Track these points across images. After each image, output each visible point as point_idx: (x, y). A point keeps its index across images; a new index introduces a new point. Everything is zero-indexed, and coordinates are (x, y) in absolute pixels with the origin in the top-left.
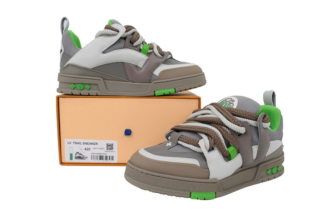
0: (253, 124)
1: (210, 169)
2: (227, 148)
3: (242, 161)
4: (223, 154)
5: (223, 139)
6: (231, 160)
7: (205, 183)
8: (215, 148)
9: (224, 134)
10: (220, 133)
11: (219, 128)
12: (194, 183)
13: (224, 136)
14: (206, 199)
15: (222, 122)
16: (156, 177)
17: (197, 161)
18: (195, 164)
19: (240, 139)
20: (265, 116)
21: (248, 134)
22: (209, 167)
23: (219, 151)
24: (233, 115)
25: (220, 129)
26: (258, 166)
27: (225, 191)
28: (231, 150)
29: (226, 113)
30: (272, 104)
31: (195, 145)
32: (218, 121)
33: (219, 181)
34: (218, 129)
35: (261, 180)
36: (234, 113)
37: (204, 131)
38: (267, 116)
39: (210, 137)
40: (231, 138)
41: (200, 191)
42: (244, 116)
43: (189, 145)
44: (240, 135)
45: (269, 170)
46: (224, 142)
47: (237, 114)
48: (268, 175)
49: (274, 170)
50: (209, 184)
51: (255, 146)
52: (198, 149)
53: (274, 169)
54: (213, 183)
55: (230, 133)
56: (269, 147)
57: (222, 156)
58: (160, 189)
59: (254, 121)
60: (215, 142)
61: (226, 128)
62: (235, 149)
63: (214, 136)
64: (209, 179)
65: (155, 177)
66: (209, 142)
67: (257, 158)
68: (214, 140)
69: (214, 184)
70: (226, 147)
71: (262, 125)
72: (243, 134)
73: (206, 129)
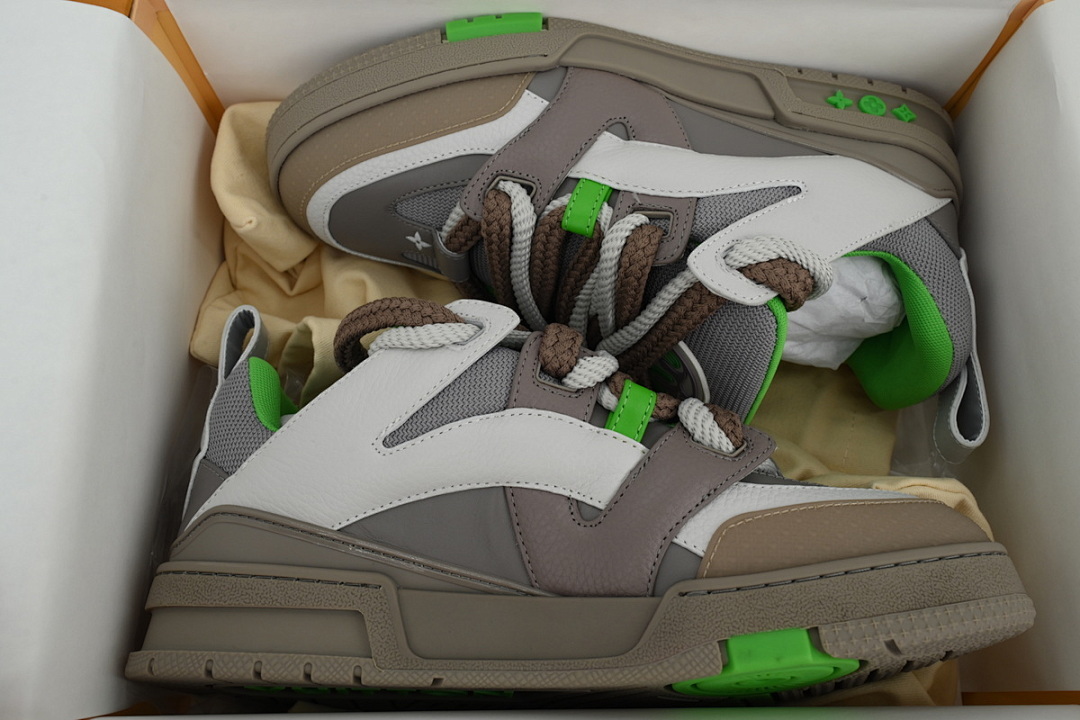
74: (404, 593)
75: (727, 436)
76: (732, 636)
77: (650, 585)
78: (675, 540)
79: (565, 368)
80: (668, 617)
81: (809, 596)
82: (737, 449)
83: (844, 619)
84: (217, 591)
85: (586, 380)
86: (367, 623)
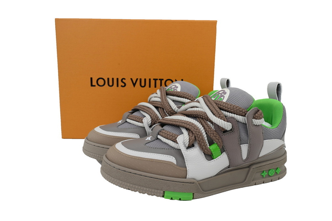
0: (241, 120)
1: (187, 167)
2: (210, 145)
3: (228, 160)
4: (204, 152)
5: (206, 136)
6: (214, 159)
7: (181, 183)
8: (196, 145)
9: (207, 130)
10: (203, 128)
11: (203, 122)
12: (168, 181)
13: (207, 132)
14: (181, 199)
15: (208, 117)
16: (128, 173)
17: (174, 158)
18: (171, 161)
19: (225, 137)
20: (258, 111)
21: (234, 131)
22: (187, 166)
23: (200, 148)
24: (221, 109)
25: (204, 124)
26: (249, 167)
27: (205, 192)
28: (214, 148)
29: (212, 107)
30: (276, 97)
31: (174, 141)
32: (203, 116)
33: (197, 181)
34: (201, 124)
35: (254, 182)
36: (222, 107)
37: (185, 125)
38: (261, 111)
39: (191, 133)
40: (214, 134)
41: (174, 191)
42: (232, 111)
43: (168, 140)
44: (225, 131)
45: (265, 172)
46: (206, 139)
47: (224, 108)
48: (263, 177)
49: (272, 173)
50: (185, 183)
51: (245, 144)
52: (176, 146)
53: (270, 171)
54: (190, 183)
55: (214, 129)
56: (262, 146)
57: (203, 154)
58: (131, 186)
59: (243, 117)
60: (197, 138)
61: (211, 123)
62: (218, 147)
63: (196, 131)
64: (186, 178)
65: (126, 172)
66: (188, 138)
67: (247, 158)
68: (195, 137)
69: (192, 184)
70: (208, 145)
71: (252, 122)
72: (229, 131)
73: (188, 123)
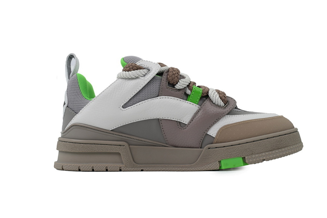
74: (131, 146)
75: (223, 101)
76: (222, 159)
77: (200, 145)
78: (207, 133)
79: (175, 83)
80: (205, 154)
81: (243, 148)
82: (225, 105)
83: (252, 154)
84: (78, 148)
85: (182, 87)
86: (122, 156)
